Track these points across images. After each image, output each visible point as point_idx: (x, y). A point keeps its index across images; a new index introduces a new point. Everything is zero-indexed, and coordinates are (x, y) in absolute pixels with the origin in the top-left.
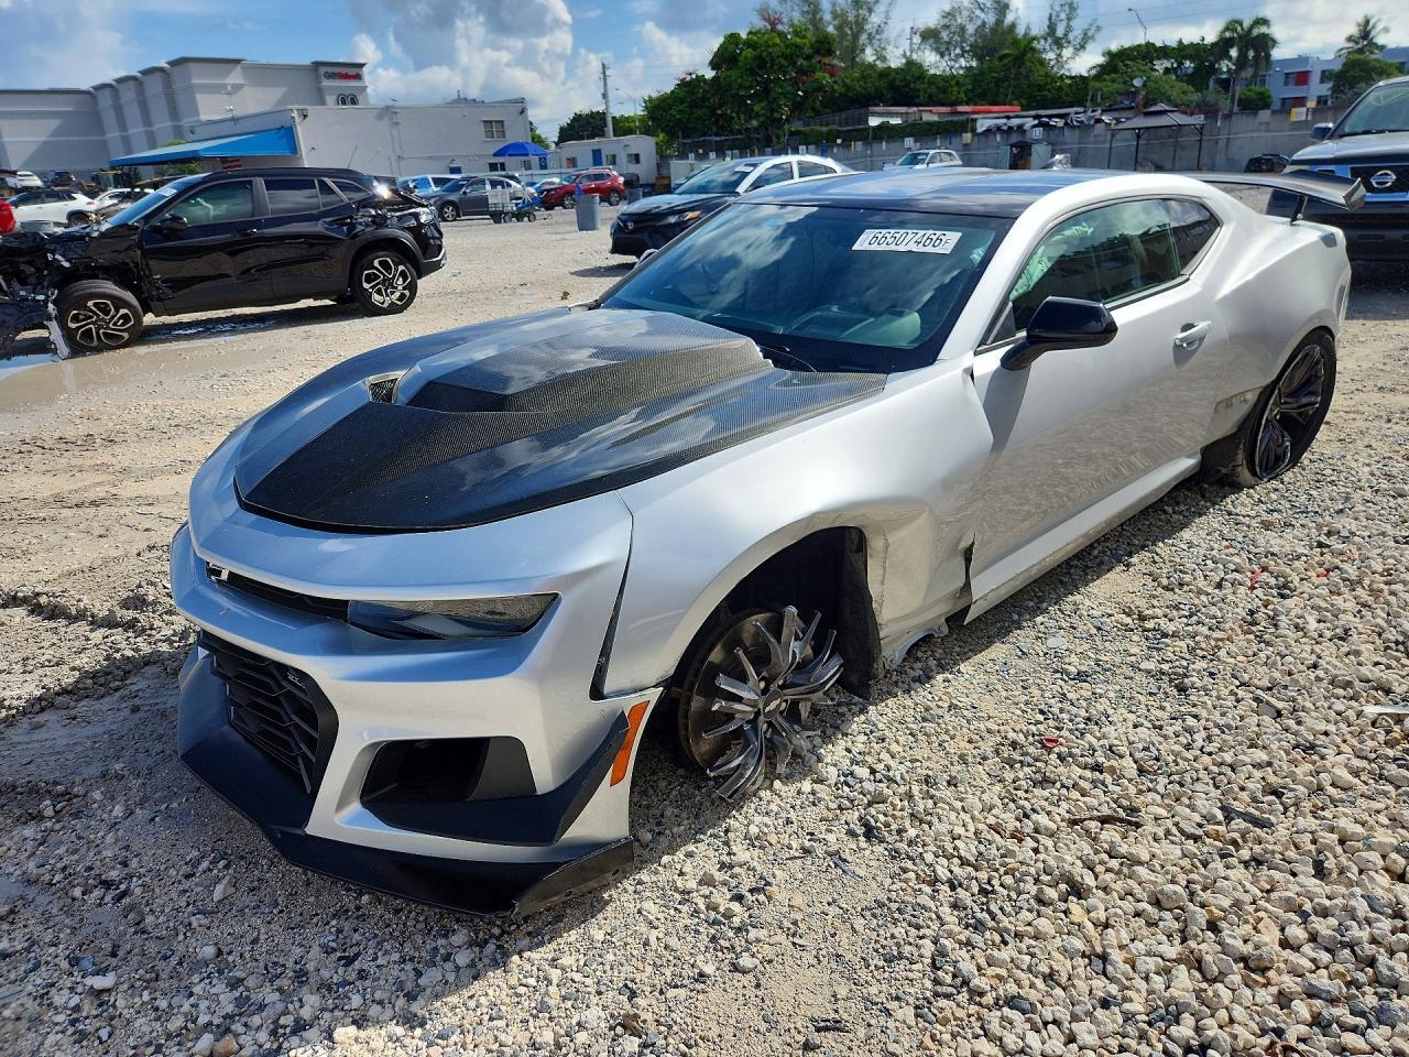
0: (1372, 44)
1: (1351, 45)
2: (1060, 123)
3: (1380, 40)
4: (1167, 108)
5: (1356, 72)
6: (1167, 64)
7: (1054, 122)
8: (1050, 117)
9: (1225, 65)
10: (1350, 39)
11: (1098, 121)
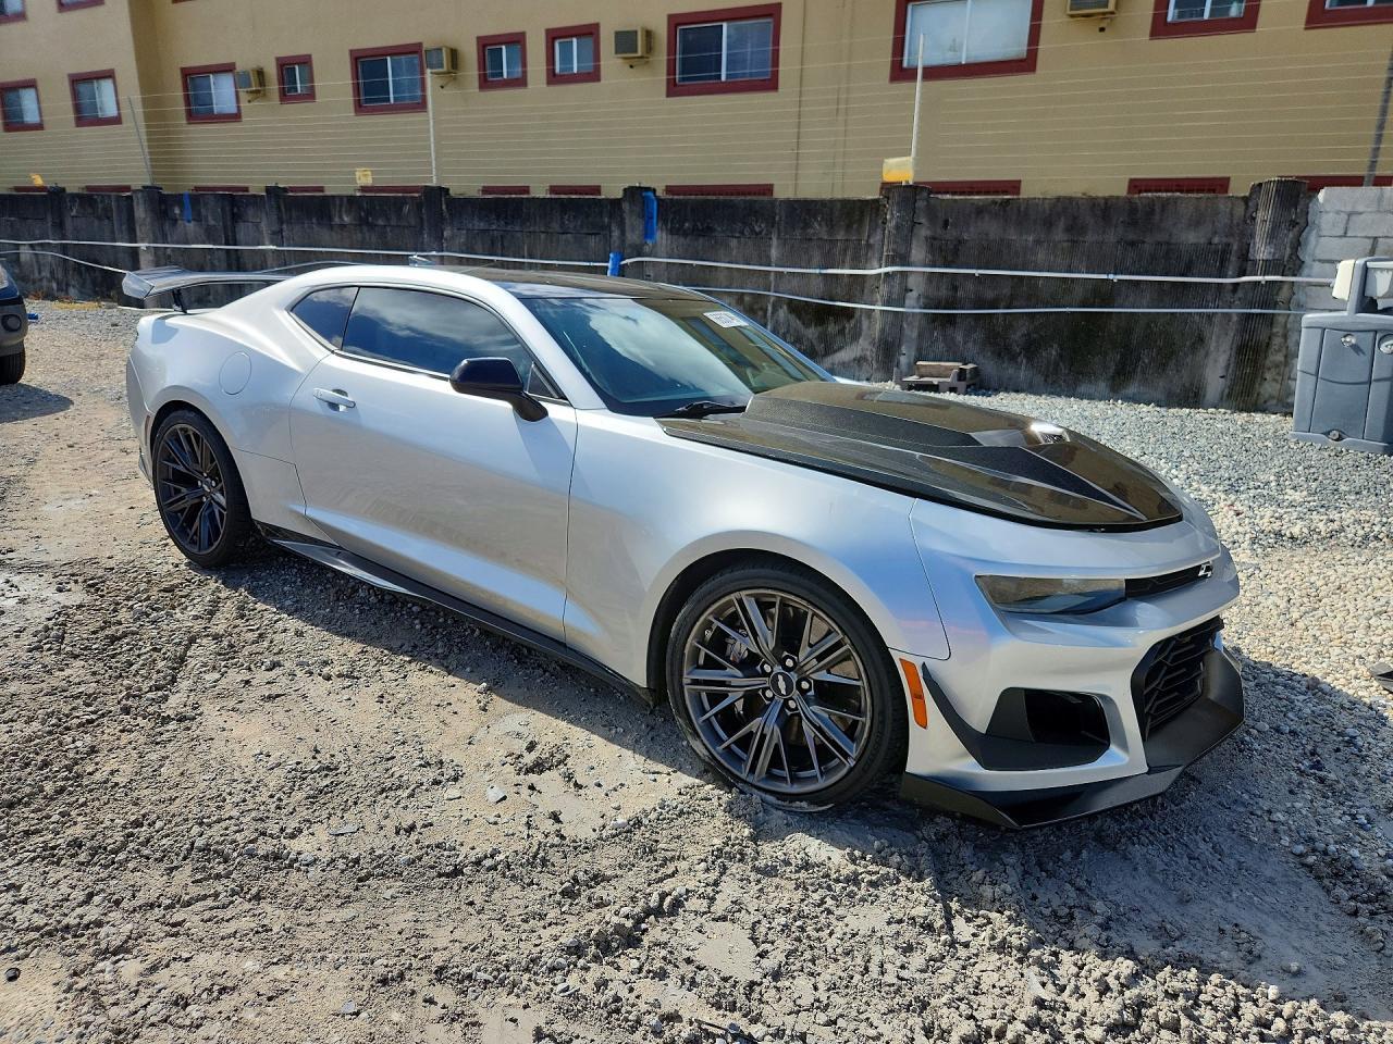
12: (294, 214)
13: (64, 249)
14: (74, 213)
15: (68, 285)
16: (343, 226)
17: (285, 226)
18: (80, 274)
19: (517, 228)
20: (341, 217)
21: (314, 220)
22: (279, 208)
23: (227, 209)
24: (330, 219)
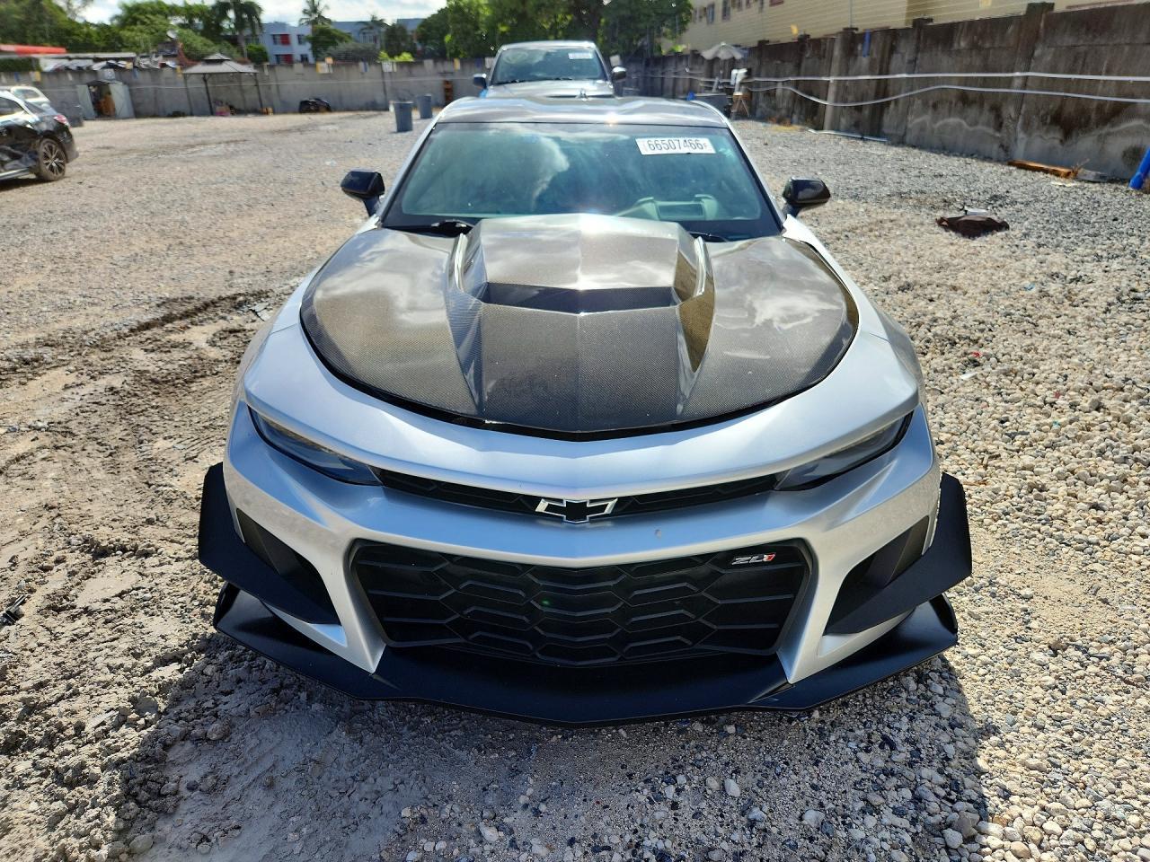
0: (320, 17)
1: (306, 16)
2: (129, 65)
3: (326, 14)
4: (224, 58)
5: (322, 38)
6: (180, 20)
7: (122, 64)
8: (117, 59)
9: (226, 24)
10: (305, 12)
11: (164, 65)
12: (929, 42)
13: (797, 84)
14: (807, 55)
15: (793, 112)
16: (959, 51)
17: (919, 55)
18: (801, 104)
19: (1103, 42)
20: (959, 43)
21: (940, 48)
22: (919, 38)
23: (889, 42)
24: (951, 45)
